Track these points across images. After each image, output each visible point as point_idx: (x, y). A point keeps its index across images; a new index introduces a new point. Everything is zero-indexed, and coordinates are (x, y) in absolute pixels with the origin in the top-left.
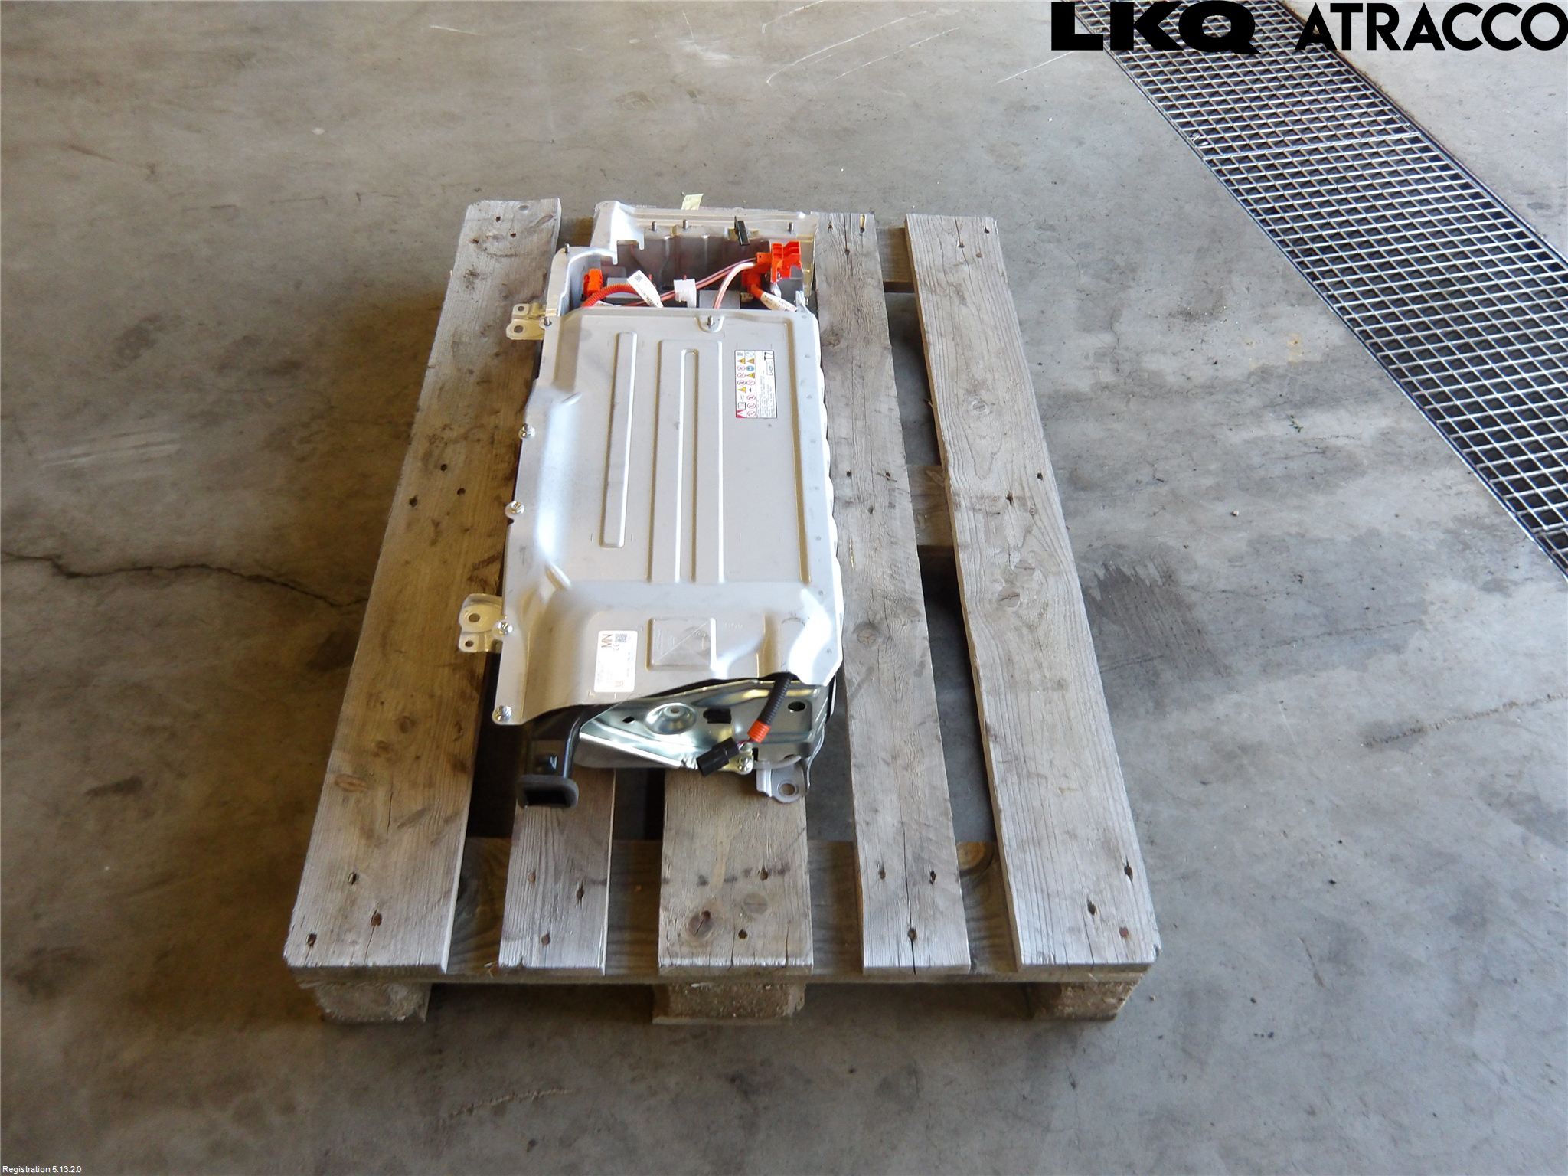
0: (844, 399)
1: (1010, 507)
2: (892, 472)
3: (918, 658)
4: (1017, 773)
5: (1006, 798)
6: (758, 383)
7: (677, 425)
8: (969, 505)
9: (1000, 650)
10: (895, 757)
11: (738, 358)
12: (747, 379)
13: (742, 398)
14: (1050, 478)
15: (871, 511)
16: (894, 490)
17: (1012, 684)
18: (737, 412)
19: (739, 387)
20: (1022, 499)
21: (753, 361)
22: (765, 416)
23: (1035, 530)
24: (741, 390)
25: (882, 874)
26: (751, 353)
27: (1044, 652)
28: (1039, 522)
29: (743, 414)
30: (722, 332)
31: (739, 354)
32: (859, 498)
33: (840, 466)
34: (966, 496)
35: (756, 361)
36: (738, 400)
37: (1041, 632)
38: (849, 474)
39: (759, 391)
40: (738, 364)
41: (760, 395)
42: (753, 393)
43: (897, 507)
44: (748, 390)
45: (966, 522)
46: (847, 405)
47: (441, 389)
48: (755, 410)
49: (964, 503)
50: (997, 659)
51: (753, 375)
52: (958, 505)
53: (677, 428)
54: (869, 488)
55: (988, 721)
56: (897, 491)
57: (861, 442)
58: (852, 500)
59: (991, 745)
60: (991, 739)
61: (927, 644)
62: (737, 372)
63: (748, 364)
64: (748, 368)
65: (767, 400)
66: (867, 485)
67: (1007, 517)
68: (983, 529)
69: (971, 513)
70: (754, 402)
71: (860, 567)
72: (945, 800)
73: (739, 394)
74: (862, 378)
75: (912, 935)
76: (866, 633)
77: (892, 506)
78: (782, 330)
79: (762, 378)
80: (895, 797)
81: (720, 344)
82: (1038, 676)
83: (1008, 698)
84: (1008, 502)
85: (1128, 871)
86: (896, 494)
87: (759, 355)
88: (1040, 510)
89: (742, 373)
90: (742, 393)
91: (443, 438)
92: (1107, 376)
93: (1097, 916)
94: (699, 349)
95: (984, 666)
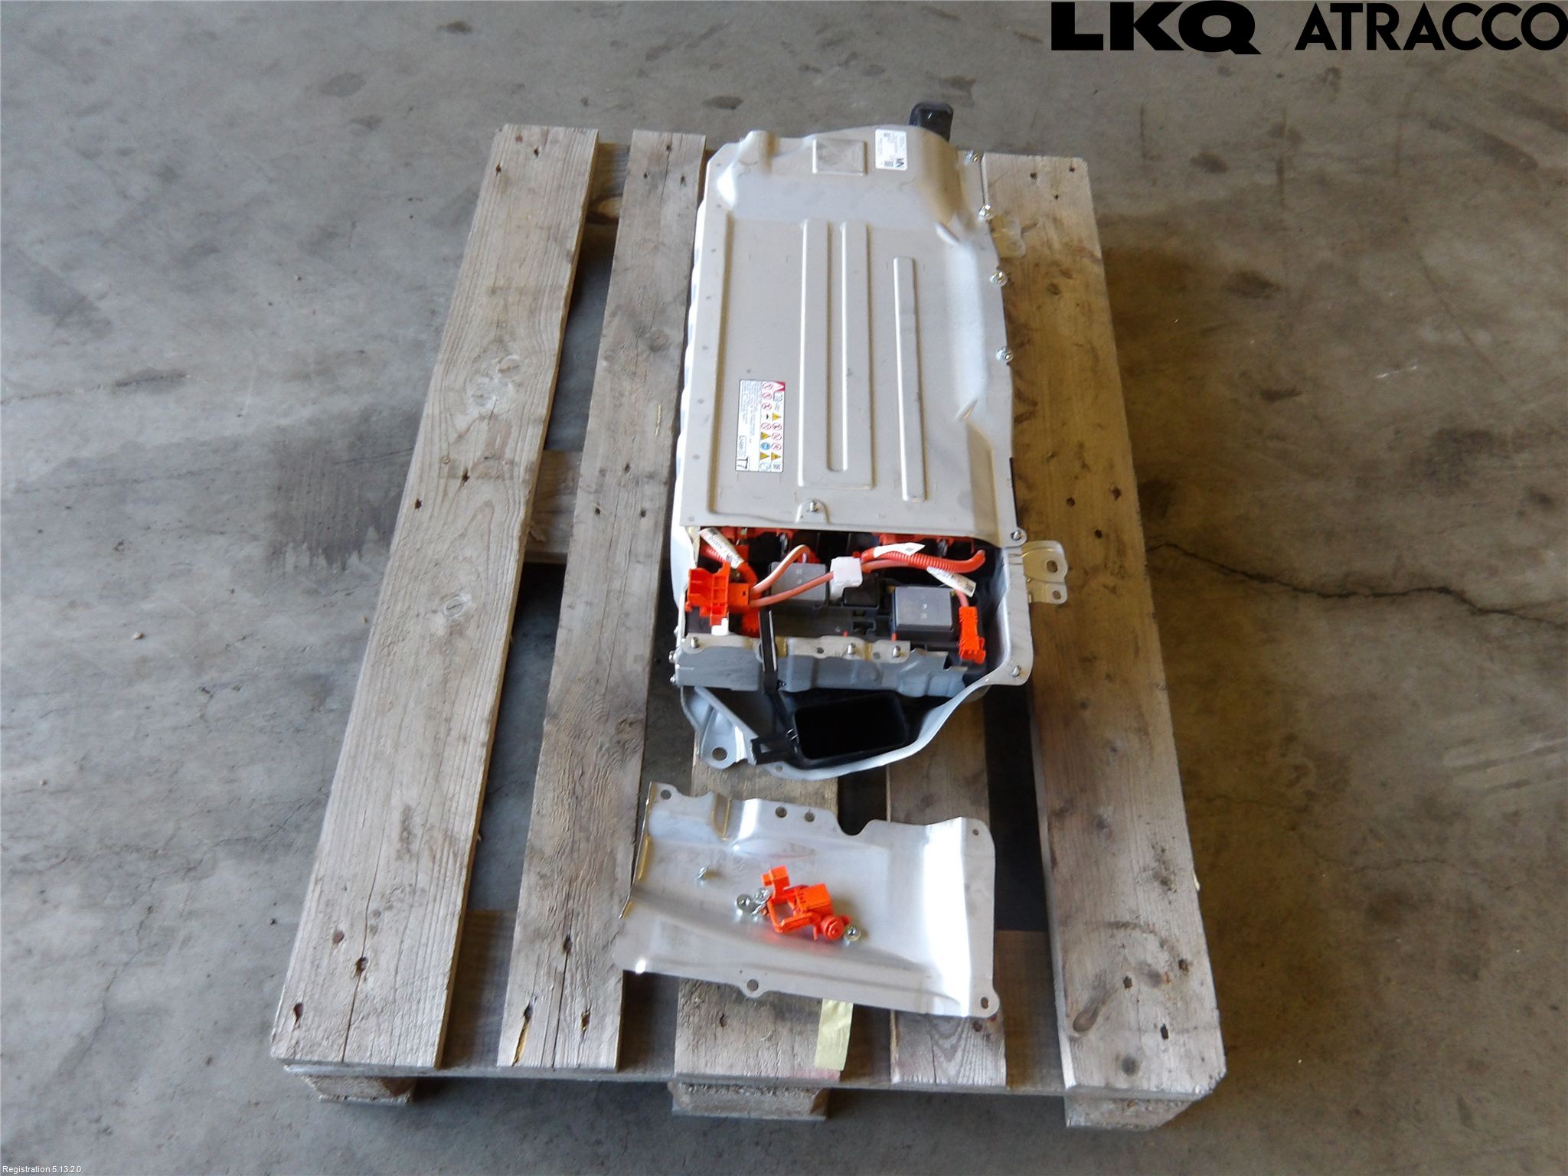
0: (629, 624)
1: (469, 470)
2: (592, 514)
3: (617, 320)
4: (559, 229)
5: (574, 216)
6: (758, 426)
7: (850, 373)
8: (516, 469)
9: (537, 321)
10: (656, 248)
11: (779, 461)
12: (769, 432)
13: (777, 407)
14: (407, 502)
15: (627, 468)
16: (596, 491)
17: (537, 294)
18: (784, 389)
19: (780, 421)
20: (451, 475)
21: (762, 456)
22: (753, 383)
23: (453, 437)
24: (778, 417)
25: (683, 179)
26: (763, 468)
27: (496, 318)
28: (445, 446)
29: (777, 386)
30: (797, 501)
31: (777, 467)
32: (637, 483)
33: (652, 523)
34: (515, 480)
35: (758, 456)
36: (781, 404)
37: (492, 335)
38: (643, 514)
39: (757, 414)
40: (780, 453)
41: (756, 410)
42: (765, 412)
43: (598, 469)
44: (770, 416)
45: (526, 448)
46: (627, 615)
47: (1137, 651)
48: (764, 391)
49: (521, 473)
50: (543, 314)
51: (763, 436)
52: (528, 470)
53: (849, 370)
54: (624, 495)
55: (570, 266)
56: (592, 490)
57: (620, 558)
58: (646, 480)
59: (573, 249)
60: (572, 253)
61: (604, 332)
62: (781, 442)
63: (768, 452)
64: (768, 447)
65: (748, 403)
66: (625, 499)
67: (479, 454)
68: (510, 441)
69: (517, 459)
70: (764, 401)
71: (652, 405)
72: (623, 218)
73: (781, 413)
74: (598, 661)
75: (669, 148)
76: (660, 342)
77: (603, 472)
78: (722, 504)
79: (752, 433)
80: (662, 223)
81: (801, 483)
82: (510, 299)
83: (544, 284)
84: (469, 474)
85: (499, 169)
86: (594, 487)
87: (754, 466)
88: (437, 460)
89: (776, 440)
90: (777, 413)
91: (1112, 574)
92: (175, 893)
93: (535, 147)
94: (827, 472)
95: (558, 308)
